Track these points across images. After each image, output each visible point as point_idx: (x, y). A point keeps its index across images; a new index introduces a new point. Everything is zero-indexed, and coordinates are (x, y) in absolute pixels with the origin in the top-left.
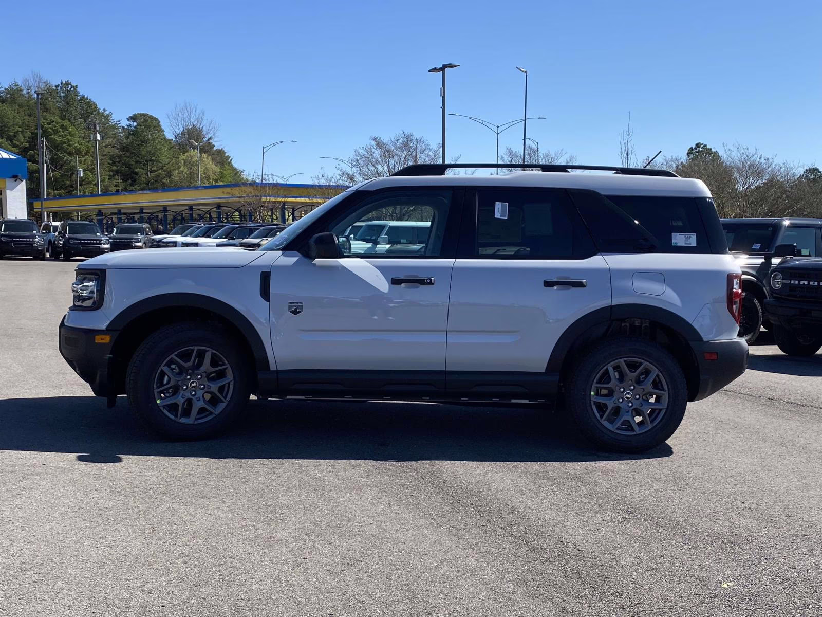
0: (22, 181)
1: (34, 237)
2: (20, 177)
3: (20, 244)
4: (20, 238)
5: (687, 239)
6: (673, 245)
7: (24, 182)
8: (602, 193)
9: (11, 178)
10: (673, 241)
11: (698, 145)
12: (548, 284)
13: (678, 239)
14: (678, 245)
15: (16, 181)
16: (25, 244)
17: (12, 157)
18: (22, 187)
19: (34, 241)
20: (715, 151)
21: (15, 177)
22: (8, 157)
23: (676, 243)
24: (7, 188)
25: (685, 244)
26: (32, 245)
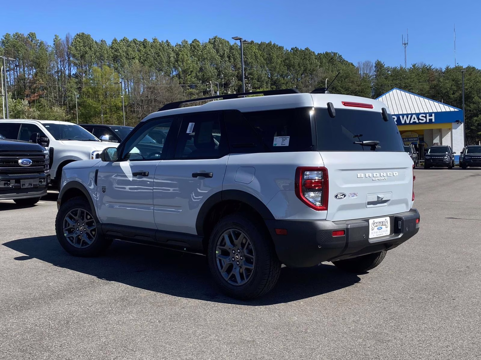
0: (461, 123)
1: (445, 156)
2: (460, 121)
3: (436, 160)
4: (436, 157)
5: (283, 140)
6: (274, 145)
7: (463, 124)
8: (242, 111)
9: (455, 122)
10: (274, 143)
12: (195, 175)
13: (278, 141)
14: (277, 146)
15: (458, 124)
16: (439, 160)
17: (456, 110)
18: (462, 127)
19: (444, 158)
21: (458, 121)
22: (454, 110)
23: (276, 144)
24: (453, 128)
25: (282, 145)
26: (442, 160)
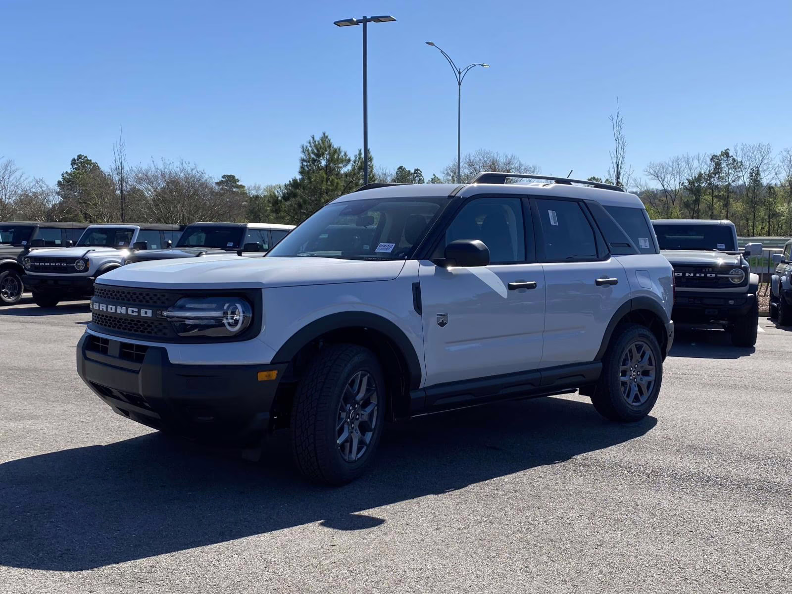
5: (645, 242)
11: (79, 157)
12: (598, 283)
13: (642, 243)
20: (94, 162)
23: (641, 246)
25: (645, 246)
